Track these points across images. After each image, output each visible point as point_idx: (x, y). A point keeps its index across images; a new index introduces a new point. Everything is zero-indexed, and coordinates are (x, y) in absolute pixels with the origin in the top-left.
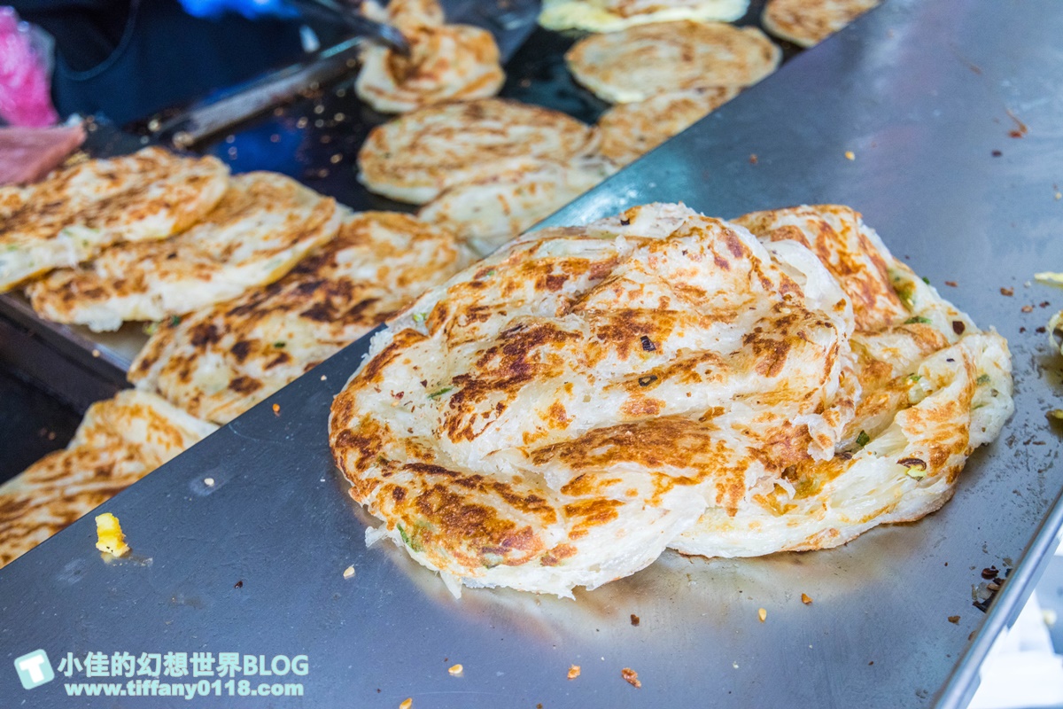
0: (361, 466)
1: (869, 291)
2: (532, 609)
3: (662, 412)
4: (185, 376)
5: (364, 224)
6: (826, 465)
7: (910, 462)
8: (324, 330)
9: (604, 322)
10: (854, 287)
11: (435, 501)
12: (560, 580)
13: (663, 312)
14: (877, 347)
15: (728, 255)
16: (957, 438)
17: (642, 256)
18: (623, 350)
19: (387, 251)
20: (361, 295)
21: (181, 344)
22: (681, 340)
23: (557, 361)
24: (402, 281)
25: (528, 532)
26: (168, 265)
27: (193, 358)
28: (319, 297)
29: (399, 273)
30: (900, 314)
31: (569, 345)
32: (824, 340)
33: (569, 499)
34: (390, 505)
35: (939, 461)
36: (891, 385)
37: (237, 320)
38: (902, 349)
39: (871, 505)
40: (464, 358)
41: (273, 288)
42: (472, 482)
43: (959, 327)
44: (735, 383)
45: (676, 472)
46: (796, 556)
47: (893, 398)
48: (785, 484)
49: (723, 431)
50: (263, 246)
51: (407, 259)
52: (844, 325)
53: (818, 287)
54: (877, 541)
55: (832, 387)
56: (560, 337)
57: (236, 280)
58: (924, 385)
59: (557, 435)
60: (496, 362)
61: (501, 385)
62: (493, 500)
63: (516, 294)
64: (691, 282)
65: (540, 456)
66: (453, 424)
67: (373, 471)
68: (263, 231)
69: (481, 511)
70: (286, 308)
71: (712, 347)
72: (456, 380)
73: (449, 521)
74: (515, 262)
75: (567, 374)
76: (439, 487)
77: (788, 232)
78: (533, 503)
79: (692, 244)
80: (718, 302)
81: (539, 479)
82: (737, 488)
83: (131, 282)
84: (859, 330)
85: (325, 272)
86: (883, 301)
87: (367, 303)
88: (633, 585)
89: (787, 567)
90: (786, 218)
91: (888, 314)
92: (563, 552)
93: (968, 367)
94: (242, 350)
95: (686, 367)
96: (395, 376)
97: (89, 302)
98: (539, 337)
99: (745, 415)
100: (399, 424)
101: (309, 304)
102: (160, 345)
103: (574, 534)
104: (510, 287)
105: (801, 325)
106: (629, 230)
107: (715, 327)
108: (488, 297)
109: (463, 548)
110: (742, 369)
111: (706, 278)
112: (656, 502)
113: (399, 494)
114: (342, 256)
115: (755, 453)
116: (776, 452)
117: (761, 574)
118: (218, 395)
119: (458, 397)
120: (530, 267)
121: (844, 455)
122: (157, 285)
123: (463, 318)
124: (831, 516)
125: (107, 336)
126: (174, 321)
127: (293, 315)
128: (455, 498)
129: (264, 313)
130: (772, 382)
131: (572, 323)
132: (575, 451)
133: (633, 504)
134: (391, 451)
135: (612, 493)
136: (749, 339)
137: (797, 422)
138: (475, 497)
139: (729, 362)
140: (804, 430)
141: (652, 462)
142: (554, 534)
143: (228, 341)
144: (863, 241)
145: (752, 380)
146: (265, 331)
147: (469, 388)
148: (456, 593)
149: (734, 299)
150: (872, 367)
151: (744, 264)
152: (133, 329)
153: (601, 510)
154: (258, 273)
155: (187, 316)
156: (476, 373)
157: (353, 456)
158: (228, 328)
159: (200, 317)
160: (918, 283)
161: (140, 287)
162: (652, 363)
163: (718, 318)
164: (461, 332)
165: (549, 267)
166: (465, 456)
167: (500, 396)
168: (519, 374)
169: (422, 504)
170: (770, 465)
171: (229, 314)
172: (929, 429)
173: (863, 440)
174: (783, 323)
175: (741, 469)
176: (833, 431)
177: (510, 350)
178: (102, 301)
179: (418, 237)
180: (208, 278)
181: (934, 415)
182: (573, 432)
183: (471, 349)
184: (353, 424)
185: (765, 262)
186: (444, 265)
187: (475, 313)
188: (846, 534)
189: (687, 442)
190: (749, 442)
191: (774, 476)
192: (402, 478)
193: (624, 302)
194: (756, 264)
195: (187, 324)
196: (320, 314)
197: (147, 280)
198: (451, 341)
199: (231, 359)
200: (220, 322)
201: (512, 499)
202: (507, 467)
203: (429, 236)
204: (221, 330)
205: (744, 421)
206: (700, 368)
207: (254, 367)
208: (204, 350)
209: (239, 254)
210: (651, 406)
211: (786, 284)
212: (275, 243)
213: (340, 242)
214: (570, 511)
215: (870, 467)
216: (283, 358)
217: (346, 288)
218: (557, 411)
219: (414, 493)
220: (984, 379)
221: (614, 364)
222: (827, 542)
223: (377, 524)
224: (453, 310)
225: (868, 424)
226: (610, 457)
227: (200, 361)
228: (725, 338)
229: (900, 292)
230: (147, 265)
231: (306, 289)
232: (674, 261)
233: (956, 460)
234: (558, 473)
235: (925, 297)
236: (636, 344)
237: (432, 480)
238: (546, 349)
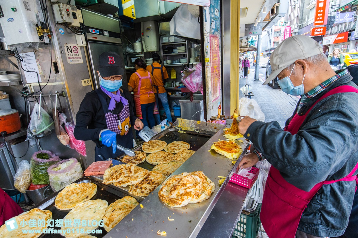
0: (163, 198)
1: (203, 179)
2: (178, 209)
3: (187, 192)
4: (136, 191)
5: (151, 172)
6: (200, 195)
7: (206, 194)
8: (150, 185)
9: (182, 184)
10: (202, 179)
11: (170, 200)
12: (181, 206)
13: (186, 183)
14: (204, 185)
15: (191, 177)
16: (210, 192)
17: (184, 178)
18: (184, 187)
19: (154, 176)
20: (153, 181)
21: (134, 188)
22: (188, 185)
23: (178, 188)
24: (157, 179)
25: (178, 202)
26: (132, 179)
27: (136, 189)
28: (148, 182)
29: (157, 178)
30: (206, 181)
31: (179, 186)
32: (199, 185)
33: (181, 199)
34: (166, 201)
35: (208, 194)
36: (205, 188)
37: (140, 185)
38: (206, 185)
39: (204, 198)
40: (170, 188)
41: (143, 181)
42: (173, 199)
43: (211, 182)
44: (193, 189)
45: (188, 196)
46: (198, 203)
47: (205, 189)
48: (197, 197)
49: (192, 193)
50: (142, 176)
51: (157, 176)
52: (201, 183)
53: (199, 179)
54: (205, 201)
55: (200, 188)
56: (178, 186)
57: (139, 180)
58: (207, 188)
59: (179, 194)
60: (173, 188)
61: (174, 190)
62: (175, 200)
63: (173, 182)
64: (188, 180)
65: (178, 196)
66: (170, 194)
67: (164, 199)
68: (141, 174)
69: (174, 201)
70: (145, 183)
71: (190, 186)
72: (170, 190)
73: (171, 202)
74: (173, 179)
75: (179, 189)
76: (170, 199)
77: (196, 175)
78: (178, 200)
79: (188, 177)
80: (191, 182)
81: (178, 198)
82: (193, 197)
83: (127, 181)
84: (202, 183)
85: (148, 178)
86: (204, 180)
87: (154, 182)
88: (185, 206)
89: (198, 204)
90: (196, 173)
91: (205, 181)
92: (181, 203)
93: (211, 186)
94: (141, 188)
95: (189, 188)
96: (164, 190)
97: (123, 184)
98: (176, 186)
99: (193, 191)
100: (165, 194)
101: (147, 183)
102: (132, 188)
103: (181, 202)
104: (173, 181)
105: (197, 184)
106: (183, 175)
107: (191, 184)
108: (171, 182)
109: (173, 204)
110: (193, 187)
111: (190, 180)
112: (187, 199)
113: (167, 200)
114: (150, 177)
115: (195, 194)
116: (196, 194)
117: (196, 205)
118: (140, 193)
119: (170, 192)
120: (174, 179)
121: (201, 194)
122: (131, 181)
123: (169, 184)
124: (200, 199)
125: (125, 188)
126: (133, 185)
127: (146, 184)
128: (171, 200)
129: (143, 184)
130: (195, 188)
131: (179, 184)
132: (181, 195)
133: (186, 199)
134: (165, 197)
135: (184, 198)
136: (193, 185)
137: (197, 192)
138: (173, 200)
139: (192, 187)
140: (198, 192)
141: (187, 196)
142: (180, 202)
143: (139, 187)
144: (203, 175)
145: (194, 188)
146: (144, 186)
147: (171, 191)
148: (172, 208)
149: (192, 181)
150: (204, 186)
151: (192, 178)
152: (128, 187)
153: (183, 200)
154: (142, 179)
155: (134, 185)
156: (171, 189)
157: (162, 198)
158: (139, 186)
159: (135, 185)
160: (208, 178)
161: (129, 182)
162: (186, 187)
163: (191, 183)
164: (169, 186)
165: (176, 179)
166: (172, 197)
167: (174, 191)
168: (175, 189)
169: (169, 201)
170: (196, 195)
171: (139, 184)
172: (208, 191)
173: (203, 193)
174: (196, 183)
175: (194, 196)
176: (200, 192)
177: (174, 187)
178: (125, 184)
179: (157, 174)
180: (136, 180)
181: (208, 190)
182: (181, 193)
183: (170, 187)
184: (161, 195)
185: (194, 178)
186: (161, 177)
187: (170, 184)
188: (202, 201)
189: (189, 194)
190: (194, 194)
191: (196, 196)
192: (167, 199)
193: (183, 182)
194: (193, 178)
195: (134, 186)
196: (149, 183)
197: (130, 181)
198: (168, 187)
199: (140, 189)
200: (138, 185)
201: (176, 200)
202: (175, 197)
203: (159, 174)
204: (138, 186)
205: (193, 192)
206: (190, 188)
207: (143, 190)
208: (137, 188)
209: (139, 177)
210: (186, 191)
211: (196, 180)
212: (143, 176)
213: (149, 175)
214: (181, 200)
215: (203, 195)
216: (146, 189)
217: (151, 180)
218: (179, 192)
219: (168, 200)
220: (212, 187)
221: (183, 188)
222: (201, 201)
223: (165, 203)
224: (168, 183)
225: (203, 191)
226: (184, 195)
227: (137, 190)
228: (191, 185)
229: (206, 179)
230: (129, 179)
231: (147, 181)
232: (187, 178)
233: (210, 194)
234: (180, 197)
235: (208, 179)
236: (184, 186)
237: (169, 199)
238: (177, 187)
